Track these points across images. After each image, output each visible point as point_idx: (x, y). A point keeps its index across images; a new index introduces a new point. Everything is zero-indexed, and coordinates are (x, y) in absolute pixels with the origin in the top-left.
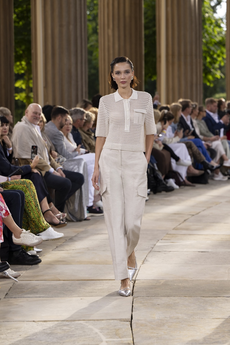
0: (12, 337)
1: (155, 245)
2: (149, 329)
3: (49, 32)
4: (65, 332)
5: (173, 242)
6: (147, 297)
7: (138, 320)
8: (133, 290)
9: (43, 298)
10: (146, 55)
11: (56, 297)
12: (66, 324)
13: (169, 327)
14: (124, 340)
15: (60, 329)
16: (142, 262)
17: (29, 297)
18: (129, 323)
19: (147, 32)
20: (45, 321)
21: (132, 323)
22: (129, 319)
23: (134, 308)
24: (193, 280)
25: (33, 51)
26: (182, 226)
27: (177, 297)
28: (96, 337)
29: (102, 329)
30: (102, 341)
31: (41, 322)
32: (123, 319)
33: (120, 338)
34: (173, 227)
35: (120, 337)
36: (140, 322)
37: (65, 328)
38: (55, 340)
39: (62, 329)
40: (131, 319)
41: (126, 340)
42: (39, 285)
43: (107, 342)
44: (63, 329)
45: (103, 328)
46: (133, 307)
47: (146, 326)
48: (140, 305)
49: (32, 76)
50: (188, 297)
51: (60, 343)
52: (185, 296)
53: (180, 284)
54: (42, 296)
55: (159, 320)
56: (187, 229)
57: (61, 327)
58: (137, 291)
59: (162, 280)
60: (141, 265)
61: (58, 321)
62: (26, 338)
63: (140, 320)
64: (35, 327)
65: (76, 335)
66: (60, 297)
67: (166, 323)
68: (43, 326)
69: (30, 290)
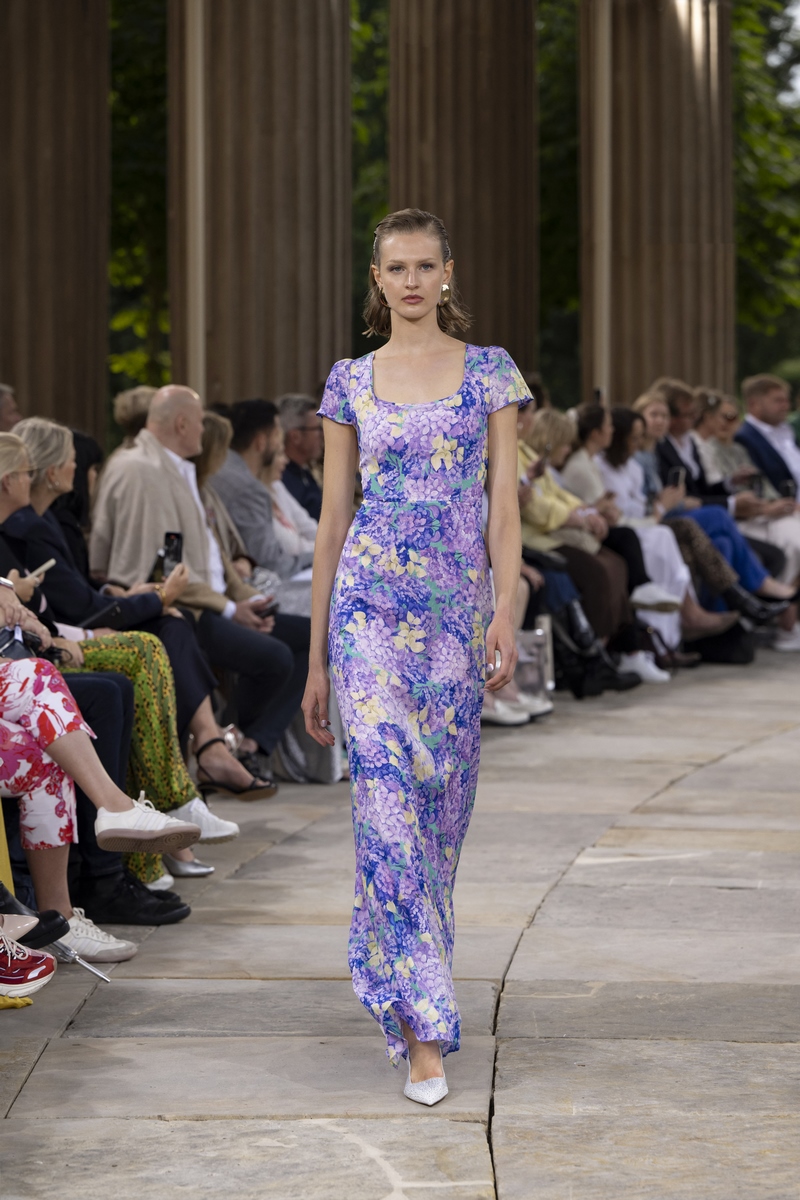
0: (86, 1169)
1: (571, 863)
2: (550, 1150)
4: (264, 1156)
5: (631, 855)
6: (544, 1040)
7: (512, 1118)
8: (496, 1015)
9: (195, 1039)
11: (235, 1035)
12: (269, 1128)
13: (616, 1144)
14: (466, 1186)
15: (250, 1147)
16: (527, 919)
17: (147, 1035)
18: (484, 1127)
20: (199, 1119)
21: (493, 1127)
22: (483, 1114)
23: (501, 1077)
24: (699, 985)
26: (663, 799)
27: (644, 1042)
28: (369, 1175)
29: (389, 1146)
30: (390, 1190)
31: (186, 1122)
32: (463, 1114)
33: (453, 1180)
34: (634, 804)
35: (450, 1177)
36: (518, 1124)
37: (265, 1141)
38: (231, 1183)
39: (257, 1144)
40: (487, 1113)
41: (472, 1186)
42: (180, 994)
43: (406, 1191)
44: (258, 1147)
45: (395, 1142)
46: (497, 1073)
47: (540, 1138)
48: (520, 1066)
49: (168, 296)
50: (682, 1039)
51: (249, 1195)
52: (671, 1039)
53: (656, 996)
54: (189, 1030)
55: (584, 1117)
56: (680, 811)
57: (252, 1139)
58: (510, 1019)
59: (593, 981)
60: (524, 929)
61: (242, 1117)
62: (133, 1176)
63: (518, 1117)
64: (165, 1137)
65: (301, 1168)
66: (252, 1036)
67: (608, 1128)
68: (193, 1134)
69: (148, 1009)
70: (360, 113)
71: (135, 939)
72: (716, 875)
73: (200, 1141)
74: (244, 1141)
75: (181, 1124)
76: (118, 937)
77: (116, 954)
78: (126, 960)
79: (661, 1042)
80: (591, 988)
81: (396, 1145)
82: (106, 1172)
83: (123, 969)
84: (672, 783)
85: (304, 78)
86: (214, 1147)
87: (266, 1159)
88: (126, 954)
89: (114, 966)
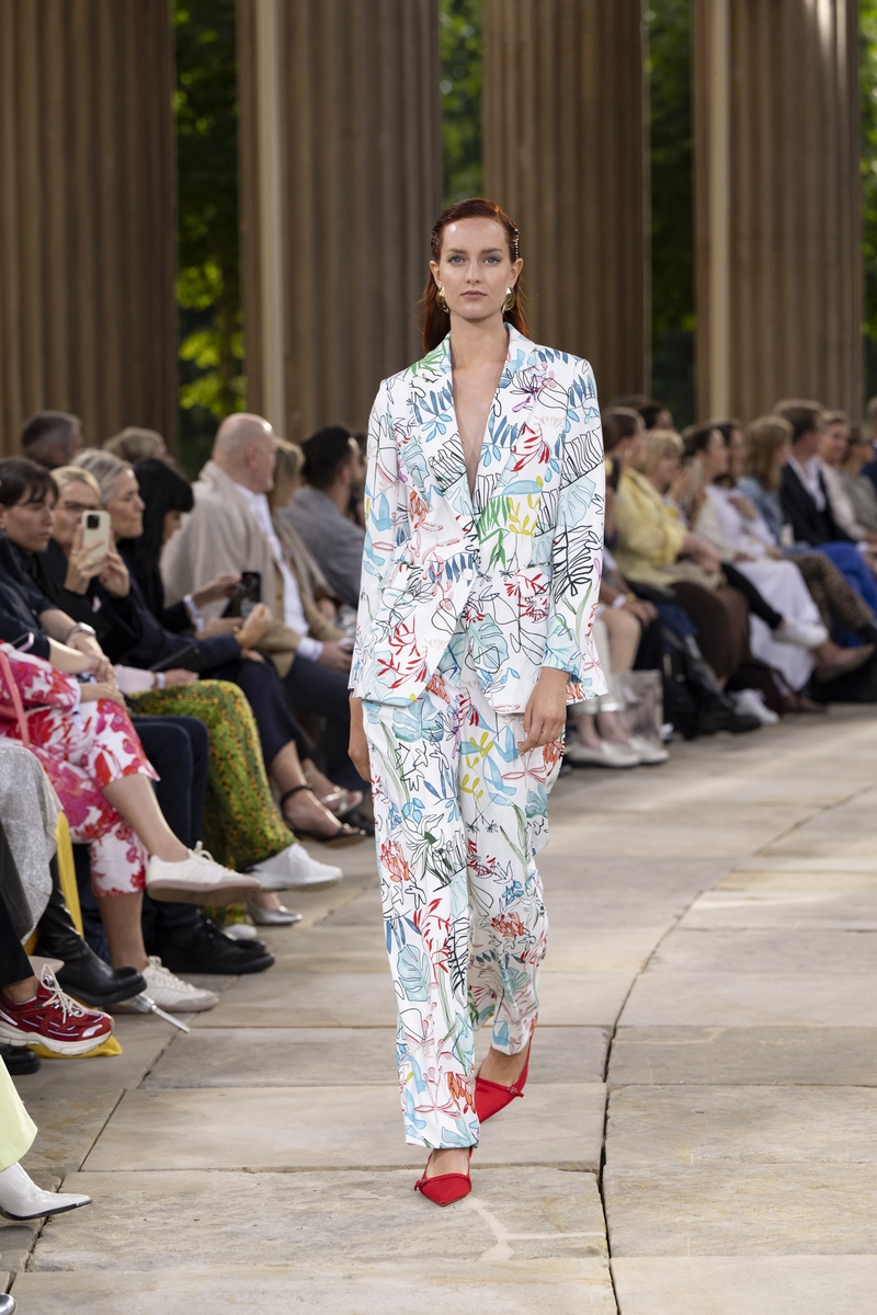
0: (165, 1223)
1: (687, 908)
2: (667, 1199)
3: (305, 155)
4: (358, 1208)
5: (753, 899)
6: (659, 1087)
7: (625, 1167)
8: (607, 1062)
9: (280, 1089)
10: (659, 240)
11: (325, 1085)
12: (363, 1179)
13: (737, 1192)
14: (576, 1238)
15: (342, 1198)
16: (641, 964)
17: (230, 1086)
18: (592, 1178)
19: (661, 155)
20: (286, 1170)
21: (605, 1176)
22: (594, 1163)
23: (612, 1125)
24: (827, 1029)
25: (245, 226)
26: (788, 841)
27: (767, 1088)
28: (472, 1225)
29: (493, 1197)
31: (273, 1174)
32: (572, 1163)
33: (562, 1232)
34: (755, 847)
35: (559, 1229)
36: (631, 1173)
37: (359, 1193)
38: (322, 1237)
39: (350, 1196)
40: (598, 1162)
41: (582, 1238)
43: (511, 1244)
44: (351, 1199)
45: (499, 1193)
46: (609, 1121)
47: (655, 1187)
48: (633, 1113)
49: (240, 317)
50: (808, 1085)
51: (343, 1248)
52: (797, 1084)
53: (780, 1042)
54: (275, 1080)
55: (702, 1165)
56: (806, 854)
57: (344, 1191)
58: (622, 1066)
59: (713, 1026)
60: (638, 974)
61: (334, 1169)
62: (217, 1230)
63: (632, 1167)
64: (251, 1189)
65: (397, 1221)
66: (344, 1085)
67: (729, 1176)
68: (281, 1186)
69: (231, 1059)
70: (451, 116)
71: (217, 989)
72: (844, 918)
73: (289, 1194)
74: (336, 1193)
75: (267, 1176)
76: (198, 986)
77: (196, 1003)
78: (207, 1009)
79: (786, 1087)
80: (710, 1034)
81: (500, 1196)
82: (187, 1227)
83: (203, 1019)
84: (798, 825)
85: (388, 75)
86: (304, 1200)
87: (360, 1211)
88: (206, 1004)
89: (192, 1015)
